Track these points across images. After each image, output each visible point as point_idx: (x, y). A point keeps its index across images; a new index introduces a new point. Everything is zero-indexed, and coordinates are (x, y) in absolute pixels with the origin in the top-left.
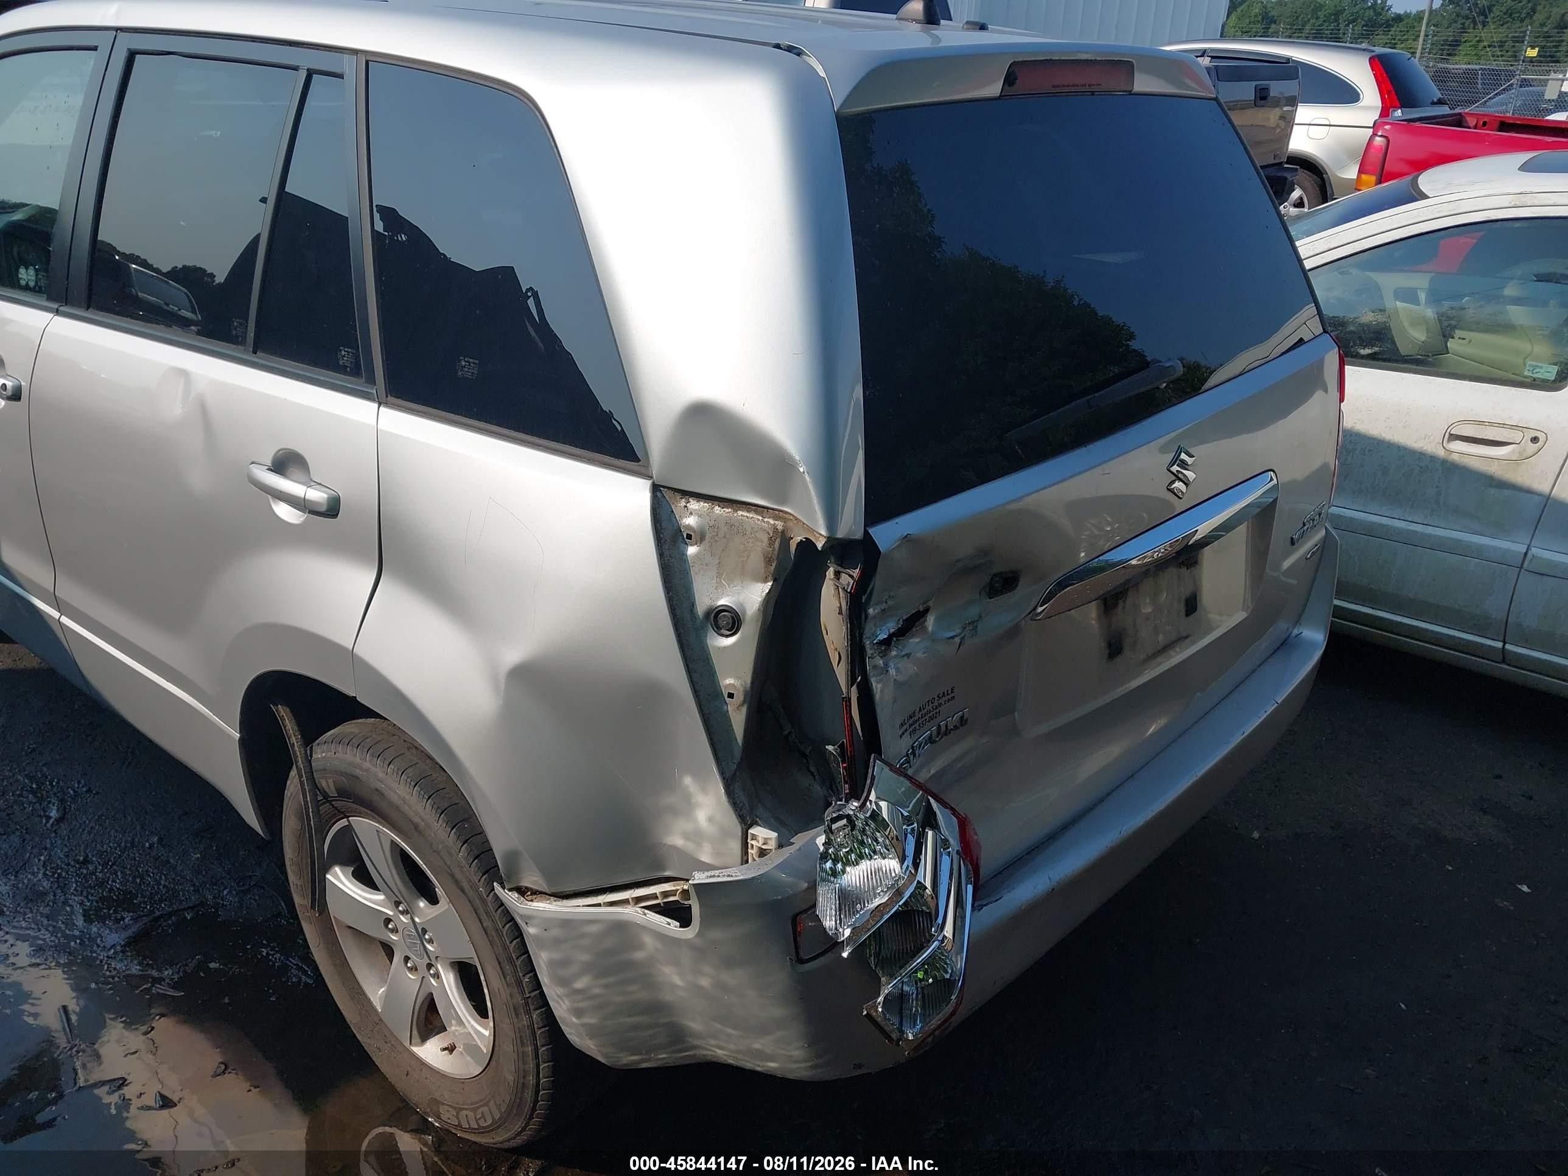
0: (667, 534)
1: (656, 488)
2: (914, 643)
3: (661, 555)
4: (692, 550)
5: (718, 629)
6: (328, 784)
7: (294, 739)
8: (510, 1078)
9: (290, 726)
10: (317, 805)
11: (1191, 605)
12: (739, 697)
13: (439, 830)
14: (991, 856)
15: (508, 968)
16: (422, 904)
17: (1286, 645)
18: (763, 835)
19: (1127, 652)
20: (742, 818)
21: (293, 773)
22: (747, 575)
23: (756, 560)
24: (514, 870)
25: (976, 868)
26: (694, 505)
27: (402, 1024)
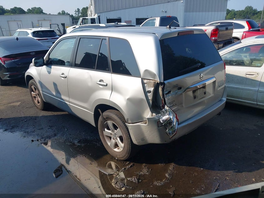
0: (143, 83)
1: (142, 79)
2: (170, 94)
3: (142, 85)
4: (146, 85)
5: (148, 93)
6: (105, 117)
7: (101, 113)
8: (126, 149)
9: (100, 111)
10: (104, 120)
11: (205, 93)
12: (151, 100)
13: (118, 120)
14: (180, 121)
15: (126, 134)
16: (115, 130)
17: (221, 100)
18: (154, 114)
19: (197, 98)
20: (152, 113)
21: (101, 116)
22: (151, 87)
23: (152, 85)
24: (128, 121)
25: (178, 121)
26: (146, 80)
27: (112, 147)
